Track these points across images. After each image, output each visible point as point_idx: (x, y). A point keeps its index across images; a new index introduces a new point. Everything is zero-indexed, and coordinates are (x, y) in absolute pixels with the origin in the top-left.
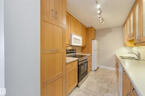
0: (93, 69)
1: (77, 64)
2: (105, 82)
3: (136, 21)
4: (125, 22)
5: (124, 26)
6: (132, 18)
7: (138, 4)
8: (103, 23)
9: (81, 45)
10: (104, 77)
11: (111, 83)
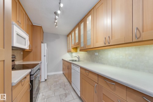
0: (43, 80)
1: (29, 80)
2: (60, 88)
3: (81, 34)
4: (70, 33)
5: (68, 36)
6: (77, 32)
7: (83, 23)
8: (57, 27)
9: (28, 48)
10: (57, 83)
11: (65, 86)
